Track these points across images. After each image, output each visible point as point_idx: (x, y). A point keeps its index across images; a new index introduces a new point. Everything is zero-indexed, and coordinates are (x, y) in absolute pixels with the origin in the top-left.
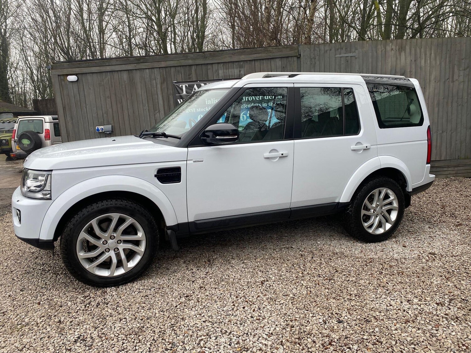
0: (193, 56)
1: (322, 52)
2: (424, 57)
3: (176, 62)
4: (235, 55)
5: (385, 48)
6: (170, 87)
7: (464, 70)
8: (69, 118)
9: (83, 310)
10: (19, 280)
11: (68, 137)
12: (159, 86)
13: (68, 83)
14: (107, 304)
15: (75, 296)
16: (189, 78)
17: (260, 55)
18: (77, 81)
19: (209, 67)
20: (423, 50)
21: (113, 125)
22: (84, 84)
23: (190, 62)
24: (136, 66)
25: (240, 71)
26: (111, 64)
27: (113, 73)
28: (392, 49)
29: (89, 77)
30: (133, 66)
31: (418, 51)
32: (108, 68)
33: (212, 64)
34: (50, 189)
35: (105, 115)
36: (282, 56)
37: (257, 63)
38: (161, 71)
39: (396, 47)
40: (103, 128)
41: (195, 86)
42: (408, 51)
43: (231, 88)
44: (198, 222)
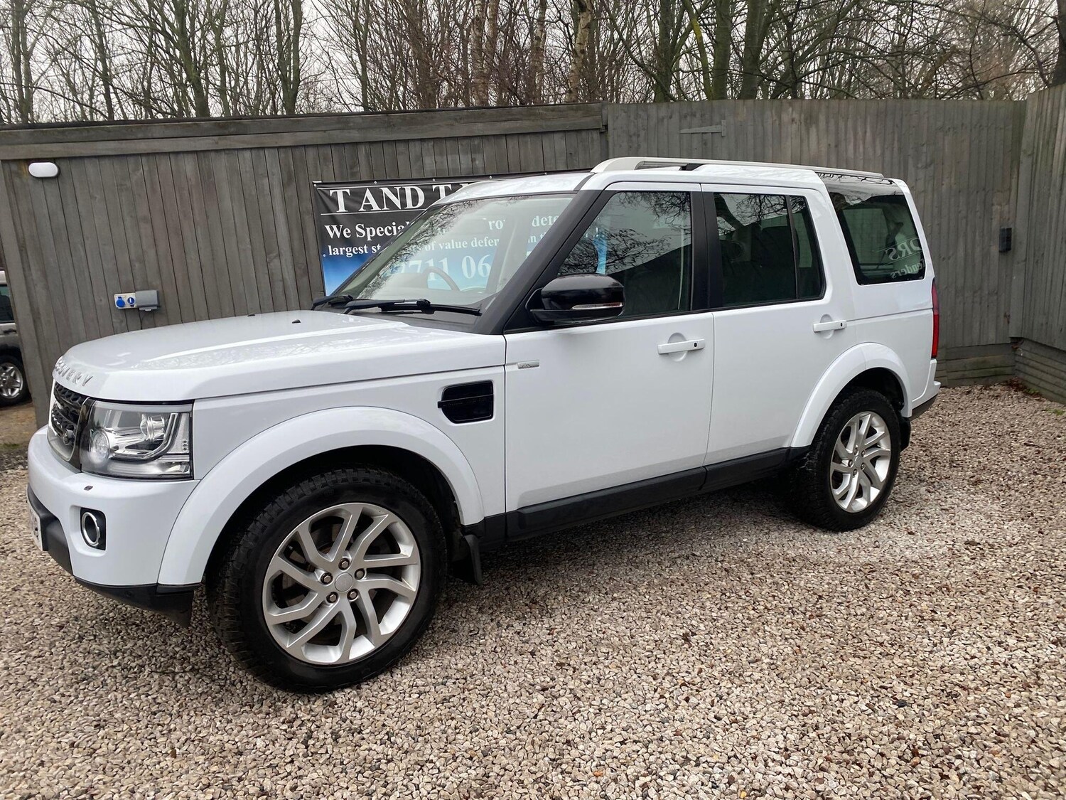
0: (361, 121)
1: (653, 122)
2: (852, 140)
3: (319, 134)
4: (462, 121)
5: (780, 118)
6: (306, 194)
7: (926, 167)
8: (35, 274)
11: (34, 321)
12: (277, 191)
13: (31, 182)
14: (359, 733)
15: (261, 722)
16: (353, 174)
17: (518, 124)
18: (57, 177)
19: (401, 148)
20: (850, 124)
21: (160, 289)
22: (77, 185)
23: (355, 136)
24: (217, 143)
25: (473, 160)
26: (150, 135)
27: (157, 157)
28: (793, 120)
29: (90, 167)
30: (211, 142)
31: (842, 124)
32: (143, 146)
33: (407, 141)
34: (187, 451)
35: (137, 265)
36: (568, 128)
37: (513, 143)
38: (282, 156)
39: (800, 116)
40: (134, 298)
41: (368, 194)
42: (822, 124)
43: (576, 191)
44: (526, 511)
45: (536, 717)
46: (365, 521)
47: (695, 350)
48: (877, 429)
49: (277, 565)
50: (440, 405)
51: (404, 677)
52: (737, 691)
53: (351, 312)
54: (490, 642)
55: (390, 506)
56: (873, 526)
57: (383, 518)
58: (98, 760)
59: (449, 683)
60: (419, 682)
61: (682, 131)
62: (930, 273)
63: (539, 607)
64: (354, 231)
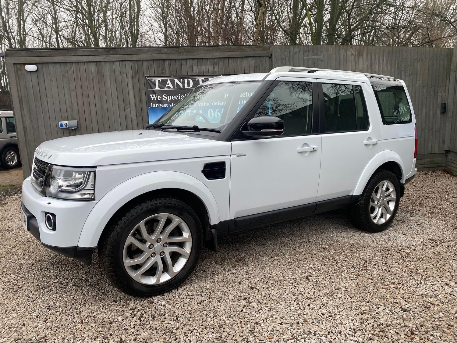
0: (166, 50)
1: (292, 53)
2: (378, 63)
3: (149, 55)
4: (210, 51)
5: (347, 53)
6: (142, 81)
7: (409, 76)
8: (26, 112)
9: (140, 325)
10: (37, 298)
11: (25, 133)
12: (130, 80)
13: (25, 73)
14: (164, 316)
15: (120, 309)
16: (163, 73)
17: (234, 53)
18: (37, 71)
19: (183, 62)
20: (377, 57)
21: (78, 120)
22: (45, 74)
23: (164, 56)
24: (105, 58)
25: (214, 68)
26: (77, 55)
27: (79, 63)
28: (352, 54)
29: (51, 67)
30: (103, 58)
31: (373, 57)
32: (74, 59)
33: (186, 59)
34: (93, 189)
35: (69, 110)
36: (255, 55)
37: (231, 61)
38: (133, 64)
39: (355, 52)
40: (67, 123)
41: (169, 82)
42: (365, 56)
43: (263, 80)
44: (237, 219)
45: (242, 311)
46: (169, 222)
47: (313, 151)
48: (390, 188)
49: (130, 240)
50: (202, 171)
51: (183, 291)
52: (331, 302)
53: (163, 131)
54: (221, 277)
55: (180, 215)
56: (387, 231)
57: (176, 220)
58: (49, 324)
59: (203, 295)
60: (190, 294)
61: (305, 58)
62: (414, 121)
63: (241, 262)
64: (162, 97)
